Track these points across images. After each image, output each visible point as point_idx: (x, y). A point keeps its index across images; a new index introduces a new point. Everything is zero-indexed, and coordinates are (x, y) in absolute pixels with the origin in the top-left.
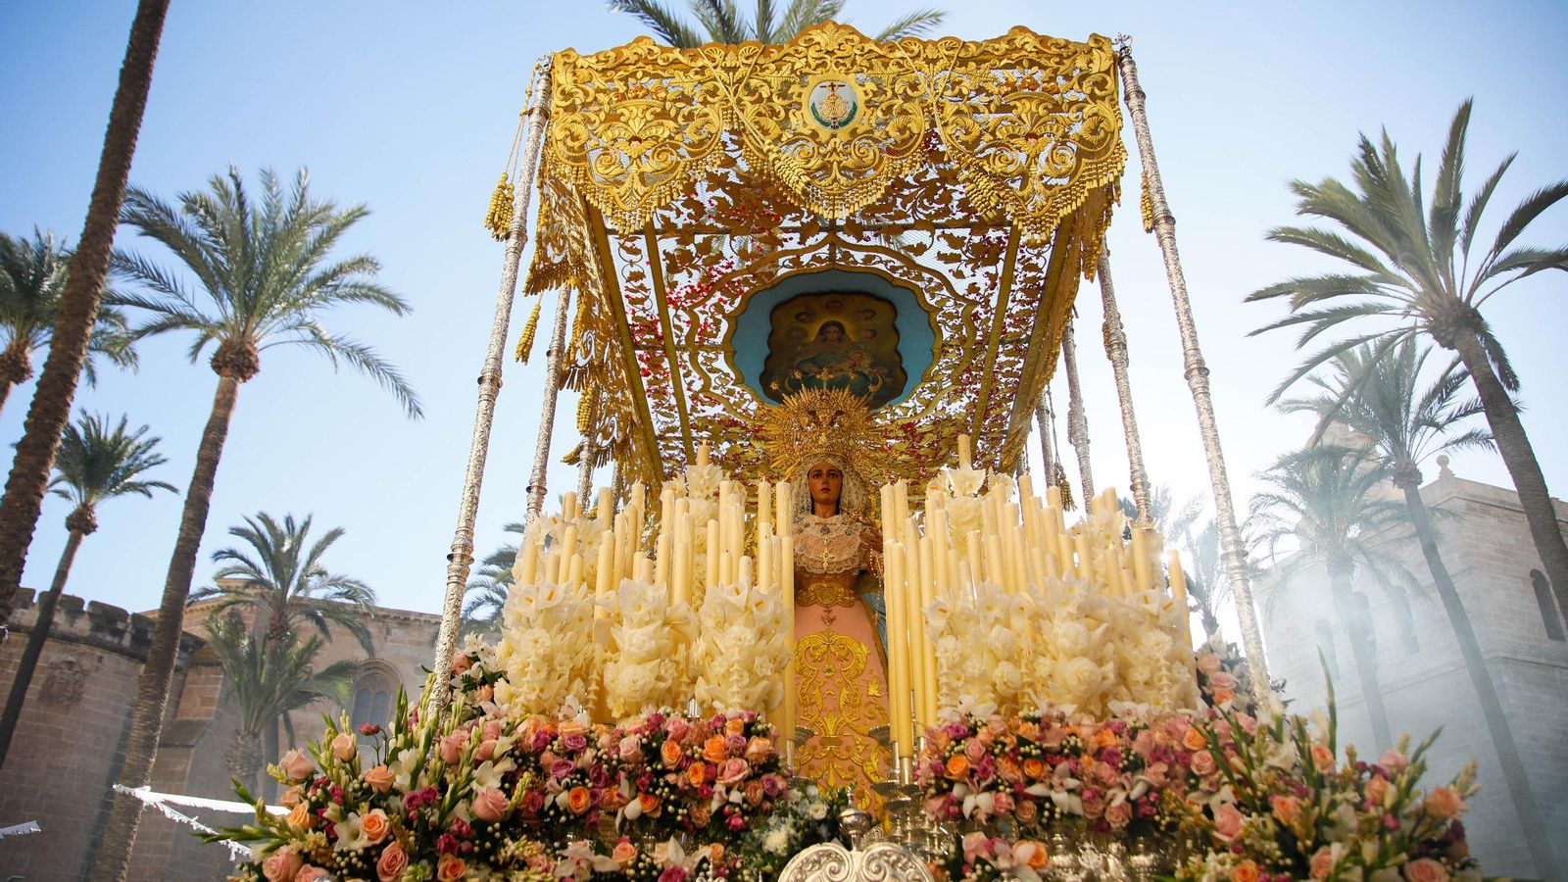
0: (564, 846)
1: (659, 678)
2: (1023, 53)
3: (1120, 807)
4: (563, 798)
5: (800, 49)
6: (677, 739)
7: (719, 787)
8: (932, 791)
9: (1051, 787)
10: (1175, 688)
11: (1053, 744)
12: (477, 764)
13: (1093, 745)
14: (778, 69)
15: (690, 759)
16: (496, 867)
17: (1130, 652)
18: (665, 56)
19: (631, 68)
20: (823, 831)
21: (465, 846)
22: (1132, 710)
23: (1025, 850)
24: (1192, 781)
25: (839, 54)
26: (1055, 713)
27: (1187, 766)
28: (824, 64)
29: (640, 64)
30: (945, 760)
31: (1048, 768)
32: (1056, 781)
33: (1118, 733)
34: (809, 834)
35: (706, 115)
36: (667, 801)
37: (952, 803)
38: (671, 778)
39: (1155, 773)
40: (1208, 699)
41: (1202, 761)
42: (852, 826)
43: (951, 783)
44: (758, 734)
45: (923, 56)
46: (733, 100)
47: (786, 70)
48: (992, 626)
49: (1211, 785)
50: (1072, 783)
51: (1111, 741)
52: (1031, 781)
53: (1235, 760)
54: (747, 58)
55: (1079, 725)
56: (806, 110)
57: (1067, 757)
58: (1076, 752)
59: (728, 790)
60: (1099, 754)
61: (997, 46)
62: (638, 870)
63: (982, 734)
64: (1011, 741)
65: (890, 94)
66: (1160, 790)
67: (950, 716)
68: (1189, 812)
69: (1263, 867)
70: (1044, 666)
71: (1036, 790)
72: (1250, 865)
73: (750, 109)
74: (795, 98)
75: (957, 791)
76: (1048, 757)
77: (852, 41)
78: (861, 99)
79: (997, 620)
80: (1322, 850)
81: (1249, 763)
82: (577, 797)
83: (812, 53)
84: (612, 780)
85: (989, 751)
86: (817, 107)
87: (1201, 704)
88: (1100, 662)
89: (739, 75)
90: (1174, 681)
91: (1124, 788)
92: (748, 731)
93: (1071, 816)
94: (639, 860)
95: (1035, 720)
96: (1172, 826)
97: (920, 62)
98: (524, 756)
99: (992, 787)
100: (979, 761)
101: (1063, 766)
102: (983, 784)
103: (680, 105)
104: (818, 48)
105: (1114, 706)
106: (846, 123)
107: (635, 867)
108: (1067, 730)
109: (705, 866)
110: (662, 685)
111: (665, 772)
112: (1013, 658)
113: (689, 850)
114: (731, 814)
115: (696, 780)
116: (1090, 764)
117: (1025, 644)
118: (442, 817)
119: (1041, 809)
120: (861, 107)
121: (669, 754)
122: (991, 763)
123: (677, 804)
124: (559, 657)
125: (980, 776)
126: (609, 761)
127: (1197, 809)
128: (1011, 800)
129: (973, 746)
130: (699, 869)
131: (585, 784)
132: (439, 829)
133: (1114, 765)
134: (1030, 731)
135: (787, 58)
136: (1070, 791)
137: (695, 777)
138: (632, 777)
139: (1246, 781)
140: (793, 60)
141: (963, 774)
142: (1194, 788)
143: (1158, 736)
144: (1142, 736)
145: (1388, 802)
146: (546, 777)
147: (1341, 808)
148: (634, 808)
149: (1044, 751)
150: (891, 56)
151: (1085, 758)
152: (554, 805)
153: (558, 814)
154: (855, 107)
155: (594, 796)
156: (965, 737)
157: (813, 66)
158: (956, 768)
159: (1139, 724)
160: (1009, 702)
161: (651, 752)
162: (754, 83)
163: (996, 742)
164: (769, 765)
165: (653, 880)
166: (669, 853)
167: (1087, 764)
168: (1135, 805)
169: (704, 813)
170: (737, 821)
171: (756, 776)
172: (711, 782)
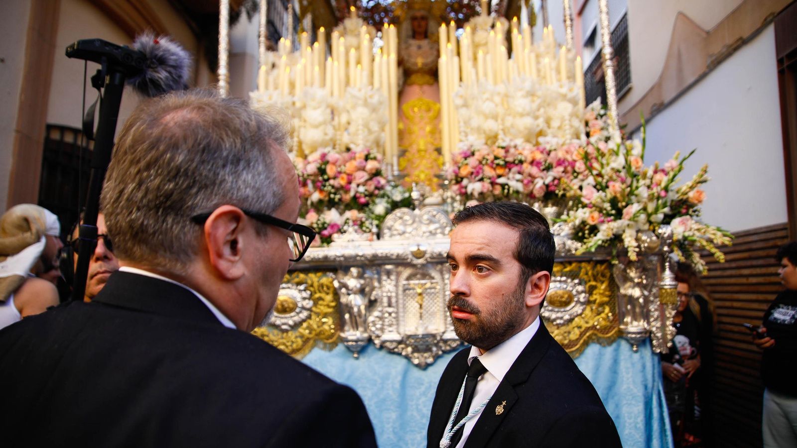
1: (326, 134)
3: (541, 188)
6: (334, 164)
7: (353, 185)
8: (454, 182)
9: (508, 179)
10: (572, 130)
11: (510, 159)
13: (529, 159)
15: (340, 173)
17: (551, 112)
22: (549, 142)
24: (575, 173)
26: (512, 144)
27: (573, 167)
30: (459, 168)
31: (507, 170)
32: (511, 175)
33: (542, 152)
34: (395, 205)
36: (330, 193)
37: (462, 187)
39: (557, 171)
40: (588, 135)
41: (580, 166)
42: (416, 200)
43: (462, 179)
44: (372, 159)
48: (484, 102)
49: (584, 176)
50: (518, 177)
51: (539, 156)
52: (499, 176)
53: (596, 165)
55: (524, 149)
57: (517, 165)
58: (521, 162)
59: (358, 185)
60: (532, 163)
62: (318, 224)
63: (477, 156)
64: (491, 157)
66: (559, 179)
67: (463, 147)
68: (571, 189)
69: (601, 214)
70: (509, 121)
71: (501, 180)
72: (596, 214)
75: (465, 182)
76: (508, 165)
79: (487, 99)
80: (629, 207)
81: (602, 166)
84: (304, 184)
85: (480, 162)
87: (583, 137)
88: (536, 118)
90: (571, 126)
91: (542, 178)
92: (367, 158)
93: (517, 192)
94: (319, 220)
95: (503, 148)
96: (564, 195)
99: (481, 180)
100: (475, 168)
101: (515, 169)
102: (477, 178)
105: (541, 140)
107: (316, 223)
108: (517, 152)
109: (348, 221)
110: (328, 138)
111: (329, 179)
112: (495, 117)
113: (341, 214)
114: (359, 198)
116: (527, 167)
117: (500, 111)
119: (503, 189)
121: (330, 170)
122: (481, 169)
123: (335, 194)
125: (475, 174)
126: (303, 176)
127: (576, 187)
128: (490, 185)
129: (473, 161)
130: (346, 223)
133: (539, 167)
134: (501, 153)
136: (518, 181)
137: (341, 181)
138: (314, 182)
139: (600, 175)
141: (468, 174)
142: (576, 177)
143: (561, 154)
144: (552, 154)
145: (663, 185)
147: (640, 189)
148: (316, 196)
149: (506, 163)
151: (525, 165)
156: (469, 156)
158: (465, 171)
159: (553, 148)
160: (492, 139)
161: (322, 171)
163: (484, 158)
164: (377, 173)
165: (325, 229)
166: (332, 216)
167: (526, 167)
168: (547, 186)
169: (348, 197)
170: (363, 200)
171: (371, 179)
172: (349, 182)
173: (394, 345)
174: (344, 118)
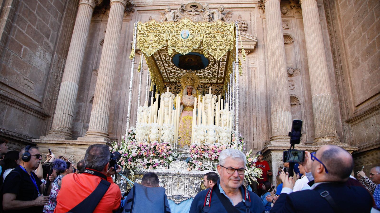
0: (144, 159)
1: (156, 136)
2: (219, 26)
3: (213, 157)
4: (144, 154)
5: (180, 23)
6: (158, 146)
7: (163, 153)
12: (133, 149)
13: (211, 149)
14: (176, 27)
15: (160, 149)
16: (135, 162)
18: (157, 24)
19: (151, 26)
20: (176, 158)
21: (131, 160)
22: (218, 144)
23: (200, 163)
25: (187, 25)
26: (207, 144)
28: (184, 27)
29: (152, 26)
30: (192, 150)
32: (205, 154)
33: (215, 147)
35: (163, 36)
36: (156, 154)
37: (192, 156)
38: (157, 151)
39: (218, 153)
40: (231, 141)
43: (192, 153)
45: (201, 25)
46: (168, 33)
47: (177, 27)
50: (208, 154)
51: (214, 149)
52: (203, 153)
54: (171, 25)
55: (210, 146)
56: (180, 35)
57: (207, 151)
58: (209, 150)
59: (164, 153)
61: (214, 24)
63: (197, 147)
64: (201, 148)
65: (195, 33)
67: (194, 144)
71: (203, 155)
73: (171, 35)
74: (179, 33)
75: (193, 154)
76: (205, 151)
77: (189, 22)
78: (190, 34)
82: (145, 153)
83: (182, 24)
84: (150, 151)
85: (197, 149)
86: (182, 35)
88: (216, 137)
89: (169, 28)
91: (214, 155)
92: (167, 145)
93: (207, 158)
95: (204, 145)
97: (201, 27)
98: (139, 148)
100: (196, 151)
103: (159, 34)
104: (183, 23)
106: (187, 38)
107: (152, 163)
110: (157, 137)
111: (156, 150)
113: (159, 160)
115: (160, 152)
118: (128, 157)
119: (203, 157)
120: (190, 35)
121: (157, 148)
122: (198, 151)
123: (158, 155)
124: (143, 133)
126: (149, 149)
128: (199, 156)
129: (195, 149)
130: (160, 163)
131: (146, 152)
132: (128, 158)
133: (213, 152)
134: (203, 147)
135: (178, 25)
137: (160, 151)
138: (152, 151)
140: (179, 26)
144: (218, 148)
146: (141, 150)
148: (152, 155)
149: (205, 150)
150: (195, 25)
152: (142, 154)
153: (143, 155)
154: (189, 35)
155: (147, 153)
156: (195, 147)
157: (182, 27)
158: (193, 152)
159: (218, 146)
160: (203, 141)
161: (155, 148)
162: (172, 30)
163: (199, 148)
165: (154, 164)
166: (156, 161)
167: (210, 152)
168: (215, 157)
169: (161, 156)
170: (165, 157)
171: (168, 151)
172: (162, 152)
173: (170, 197)
174: (162, 132)
